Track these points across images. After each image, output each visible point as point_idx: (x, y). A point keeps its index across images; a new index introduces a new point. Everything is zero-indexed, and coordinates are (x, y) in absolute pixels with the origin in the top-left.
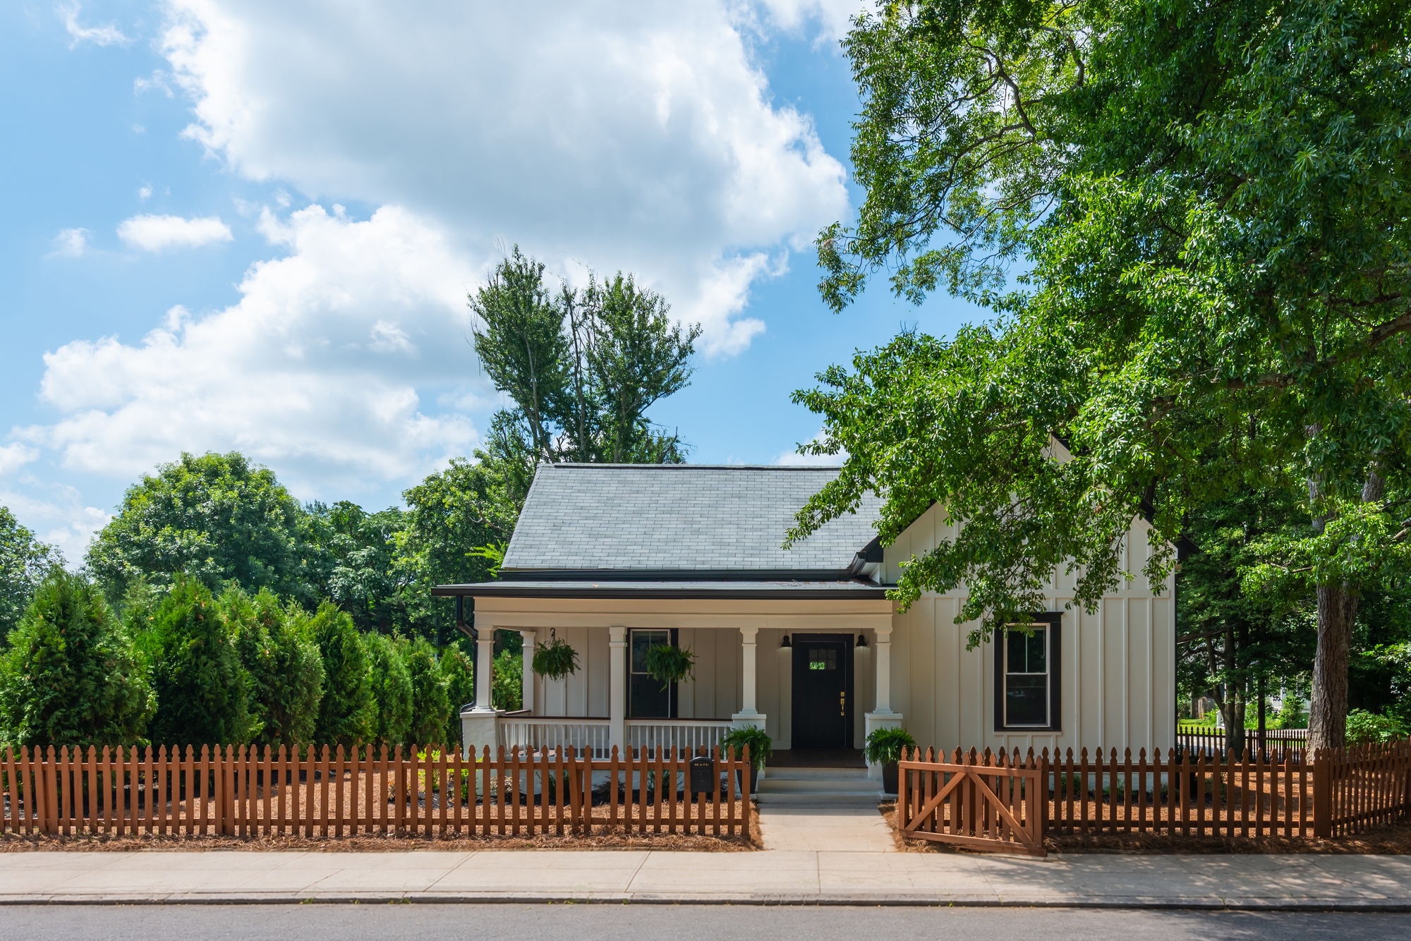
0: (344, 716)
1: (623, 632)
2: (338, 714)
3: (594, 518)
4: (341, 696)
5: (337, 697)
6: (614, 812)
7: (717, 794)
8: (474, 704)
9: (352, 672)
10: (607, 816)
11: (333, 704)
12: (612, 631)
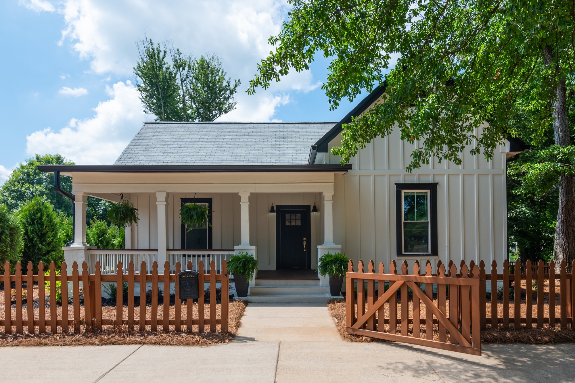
0: (45, 255)
1: (164, 195)
2: (41, 255)
3: (169, 145)
4: (43, 245)
5: (40, 245)
6: (120, 314)
7: (202, 299)
8: (73, 242)
9: (49, 232)
10: (114, 318)
11: (38, 249)
12: (158, 195)
